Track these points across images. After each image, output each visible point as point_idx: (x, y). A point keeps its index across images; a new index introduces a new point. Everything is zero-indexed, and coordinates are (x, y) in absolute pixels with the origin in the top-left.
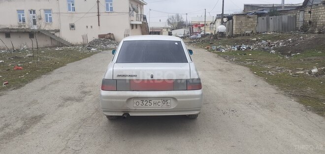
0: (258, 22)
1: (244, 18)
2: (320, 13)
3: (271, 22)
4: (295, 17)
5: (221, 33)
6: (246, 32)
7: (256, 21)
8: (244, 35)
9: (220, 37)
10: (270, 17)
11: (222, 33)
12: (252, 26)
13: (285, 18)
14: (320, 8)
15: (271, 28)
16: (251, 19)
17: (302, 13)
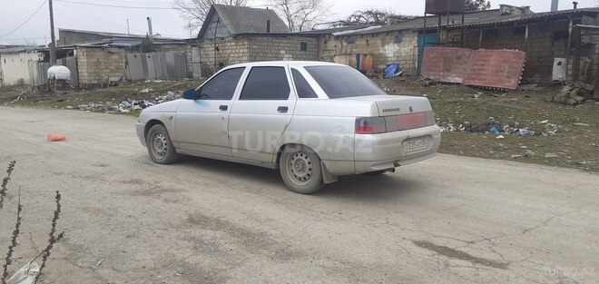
0: (127, 63)
1: (102, 53)
2: (229, 51)
3: (149, 62)
4: (185, 56)
5: (60, 80)
6: (111, 79)
7: (124, 60)
8: (105, 86)
9: (59, 88)
10: (147, 55)
11: (64, 80)
12: (118, 69)
13: (170, 56)
14: (229, 44)
15: (151, 74)
16: (116, 57)
17: (194, 50)
